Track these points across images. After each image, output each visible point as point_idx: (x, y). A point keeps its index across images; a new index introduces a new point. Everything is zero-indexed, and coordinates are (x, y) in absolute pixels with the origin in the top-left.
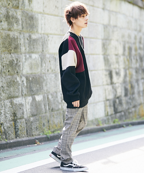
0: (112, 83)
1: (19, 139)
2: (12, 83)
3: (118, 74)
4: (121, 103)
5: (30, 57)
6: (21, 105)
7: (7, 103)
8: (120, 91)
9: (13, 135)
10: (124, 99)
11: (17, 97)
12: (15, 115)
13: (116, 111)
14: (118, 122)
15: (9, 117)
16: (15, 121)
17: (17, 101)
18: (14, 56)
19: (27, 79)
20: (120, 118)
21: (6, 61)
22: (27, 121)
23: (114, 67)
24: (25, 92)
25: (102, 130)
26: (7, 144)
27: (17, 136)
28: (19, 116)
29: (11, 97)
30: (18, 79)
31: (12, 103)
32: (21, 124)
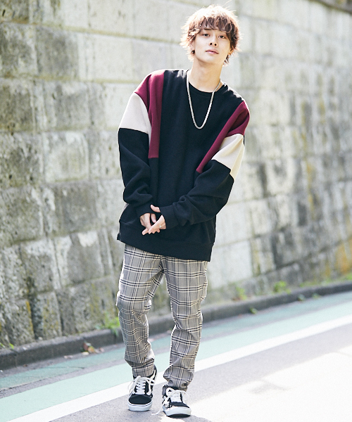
0: (266, 195)
1: (42, 342)
2: (20, 206)
3: (279, 171)
4: (290, 243)
5: (63, 139)
6: (46, 258)
7: (11, 254)
8: (288, 214)
9: (28, 334)
10: (298, 233)
11: (34, 239)
12: (30, 282)
13: (279, 263)
14: (285, 290)
15: (17, 289)
16: (31, 297)
17: (35, 248)
18: (22, 139)
19: (57, 193)
20: (291, 279)
21: (2, 153)
22: (62, 297)
23: (270, 155)
24: (52, 226)
25: (247, 310)
26: (14, 354)
27: (37, 334)
28: (40, 284)
29: (19, 241)
30: (35, 194)
31: (21, 254)
32: (48, 306)
